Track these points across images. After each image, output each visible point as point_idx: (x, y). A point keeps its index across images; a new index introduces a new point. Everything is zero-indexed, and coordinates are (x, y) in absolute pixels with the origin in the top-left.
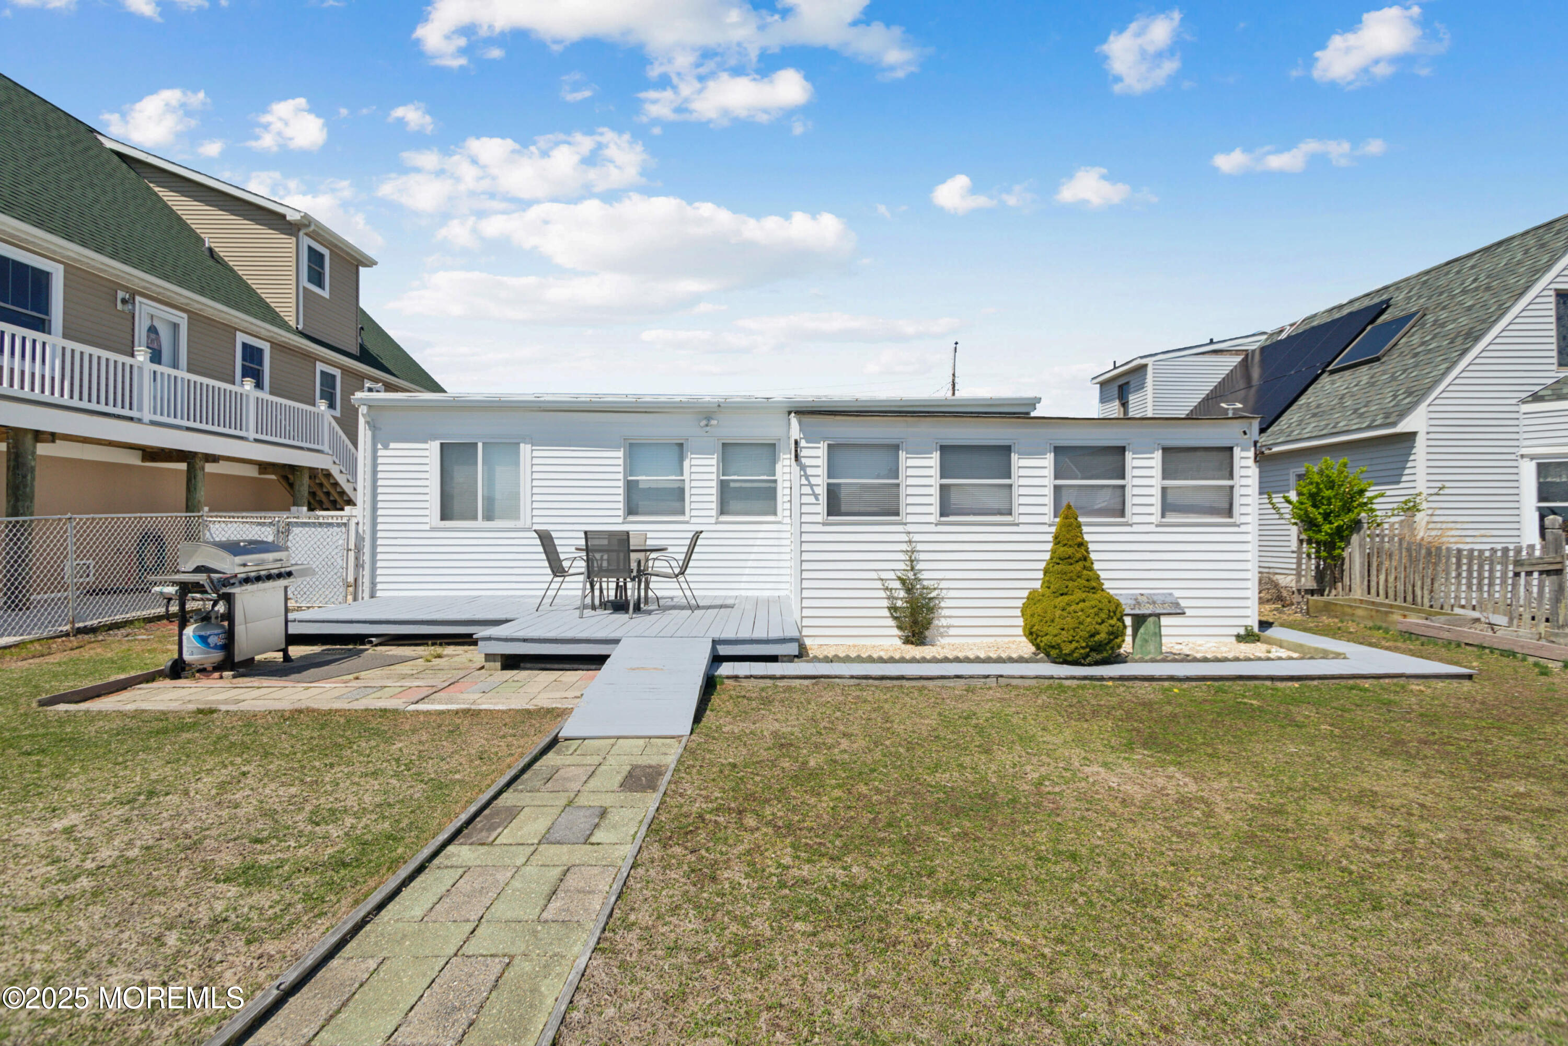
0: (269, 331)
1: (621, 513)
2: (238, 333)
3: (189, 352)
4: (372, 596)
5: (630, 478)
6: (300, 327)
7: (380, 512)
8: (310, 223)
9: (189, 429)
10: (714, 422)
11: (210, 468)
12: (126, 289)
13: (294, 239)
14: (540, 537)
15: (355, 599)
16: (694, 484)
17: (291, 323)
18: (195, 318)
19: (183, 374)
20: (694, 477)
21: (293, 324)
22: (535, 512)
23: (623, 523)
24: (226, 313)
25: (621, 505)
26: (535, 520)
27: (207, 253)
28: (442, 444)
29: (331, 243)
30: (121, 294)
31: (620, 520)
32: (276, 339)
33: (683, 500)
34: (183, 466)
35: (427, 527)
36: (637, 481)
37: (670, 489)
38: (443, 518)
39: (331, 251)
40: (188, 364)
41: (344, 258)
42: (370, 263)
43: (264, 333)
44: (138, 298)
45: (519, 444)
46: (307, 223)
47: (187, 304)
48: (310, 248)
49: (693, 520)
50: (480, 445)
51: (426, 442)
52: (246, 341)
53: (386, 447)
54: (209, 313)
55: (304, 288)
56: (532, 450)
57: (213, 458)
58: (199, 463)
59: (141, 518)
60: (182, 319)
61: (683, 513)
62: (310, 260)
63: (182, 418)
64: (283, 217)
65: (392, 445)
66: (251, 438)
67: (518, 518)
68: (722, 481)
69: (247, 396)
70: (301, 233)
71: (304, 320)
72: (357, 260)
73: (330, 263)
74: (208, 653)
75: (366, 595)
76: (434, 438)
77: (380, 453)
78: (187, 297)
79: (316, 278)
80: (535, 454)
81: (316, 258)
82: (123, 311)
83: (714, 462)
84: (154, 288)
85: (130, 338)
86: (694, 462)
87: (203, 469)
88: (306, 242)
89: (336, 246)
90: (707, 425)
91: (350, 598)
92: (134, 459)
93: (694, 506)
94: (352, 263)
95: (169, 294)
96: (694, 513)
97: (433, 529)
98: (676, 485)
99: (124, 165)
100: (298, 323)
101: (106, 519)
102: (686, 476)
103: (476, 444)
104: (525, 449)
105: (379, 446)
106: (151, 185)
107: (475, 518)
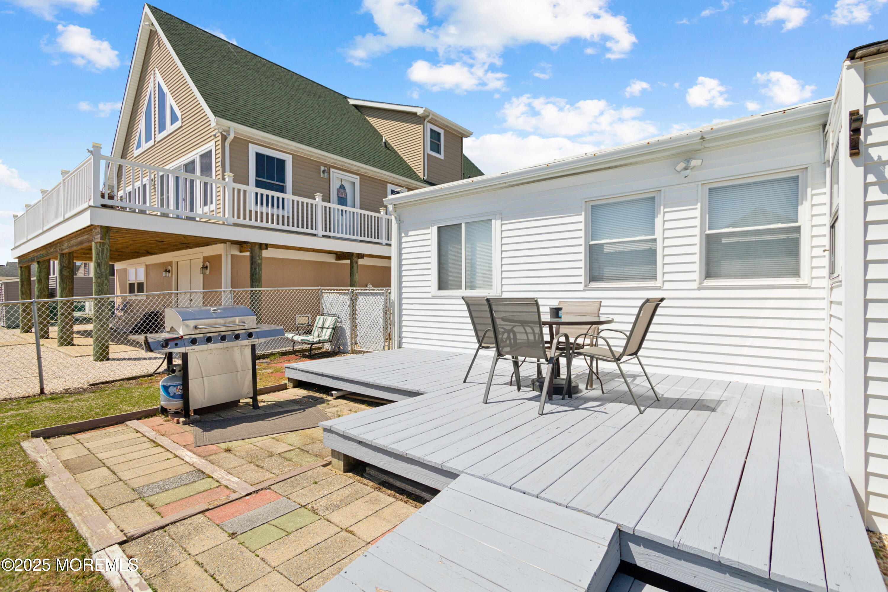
0: (405, 181)
1: (582, 279)
2: (388, 184)
3: (360, 198)
4: (400, 347)
5: (592, 243)
6: (425, 178)
7: (404, 284)
8: (429, 114)
9: (361, 241)
10: (693, 163)
11: (361, 262)
12: (325, 165)
13: (422, 126)
14: (468, 305)
15: (389, 349)
16: (667, 242)
17: (421, 176)
18: (364, 178)
19: (358, 211)
20: (667, 234)
21: (422, 177)
22: (505, 281)
23: (584, 290)
24: (378, 173)
25: (582, 272)
26: (505, 288)
27: (383, 145)
28: (439, 228)
29: (444, 125)
30: (322, 168)
31: (581, 287)
32: (409, 186)
33: (655, 263)
34: (348, 262)
35: (429, 295)
36: (602, 245)
37: (638, 251)
38: (440, 288)
39: (445, 130)
40: (360, 204)
41: (454, 134)
42: (468, 135)
43: (403, 183)
44: (332, 170)
45: (491, 220)
46: (428, 114)
47: (358, 170)
48: (432, 130)
49: (667, 286)
50: (463, 225)
51: (429, 228)
52: (393, 189)
53: (407, 236)
54: (370, 174)
55: (428, 154)
56: (502, 225)
57: (361, 256)
58: (355, 259)
59: (278, 290)
60: (357, 179)
61: (654, 277)
62: (431, 137)
63: (357, 235)
64: (415, 114)
65: (410, 233)
66: (384, 243)
67: (491, 287)
68: (708, 236)
69: (381, 218)
70: (426, 122)
71: (428, 174)
72: (461, 133)
73: (444, 138)
74: (169, 401)
75: (396, 346)
76: (432, 225)
77: (404, 240)
78: (356, 166)
79: (436, 148)
80: (505, 227)
81: (435, 136)
82: (323, 178)
83: (697, 213)
84: (338, 162)
85: (328, 192)
86: (668, 216)
87: (357, 262)
88: (430, 126)
89: (447, 126)
90: (686, 169)
91: (387, 348)
92: (331, 259)
93: (667, 268)
94: (458, 137)
95: (347, 165)
96: (667, 277)
97: (434, 297)
98: (645, 247)
99: (356, 111)
100: (424, 176)
101: (271, 291)
102: (658, 235)
103: (461, 224)
104: (496, 224)
105: (403, 235)
106: (367, 117)
107: (460, 288)
